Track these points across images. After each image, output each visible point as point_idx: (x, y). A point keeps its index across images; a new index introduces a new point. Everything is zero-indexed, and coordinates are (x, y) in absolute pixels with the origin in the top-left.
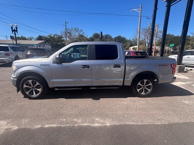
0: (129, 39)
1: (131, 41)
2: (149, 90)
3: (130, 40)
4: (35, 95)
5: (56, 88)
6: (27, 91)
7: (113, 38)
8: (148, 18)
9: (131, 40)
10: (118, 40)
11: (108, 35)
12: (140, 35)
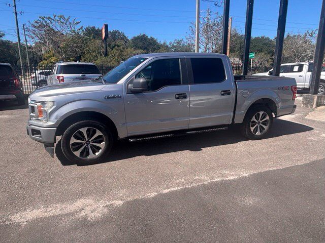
0: (162, 43)
1: (167, 46)
2: (266, 127)
3: (164, 43)
4: (91, 156)
5: (131, 137)
6: (76, 150)
7: (130, 38)
8: (216, 5)
9: (168, 44)
10: (141, 43)
11: (116, 32)
12: (200, 35)
